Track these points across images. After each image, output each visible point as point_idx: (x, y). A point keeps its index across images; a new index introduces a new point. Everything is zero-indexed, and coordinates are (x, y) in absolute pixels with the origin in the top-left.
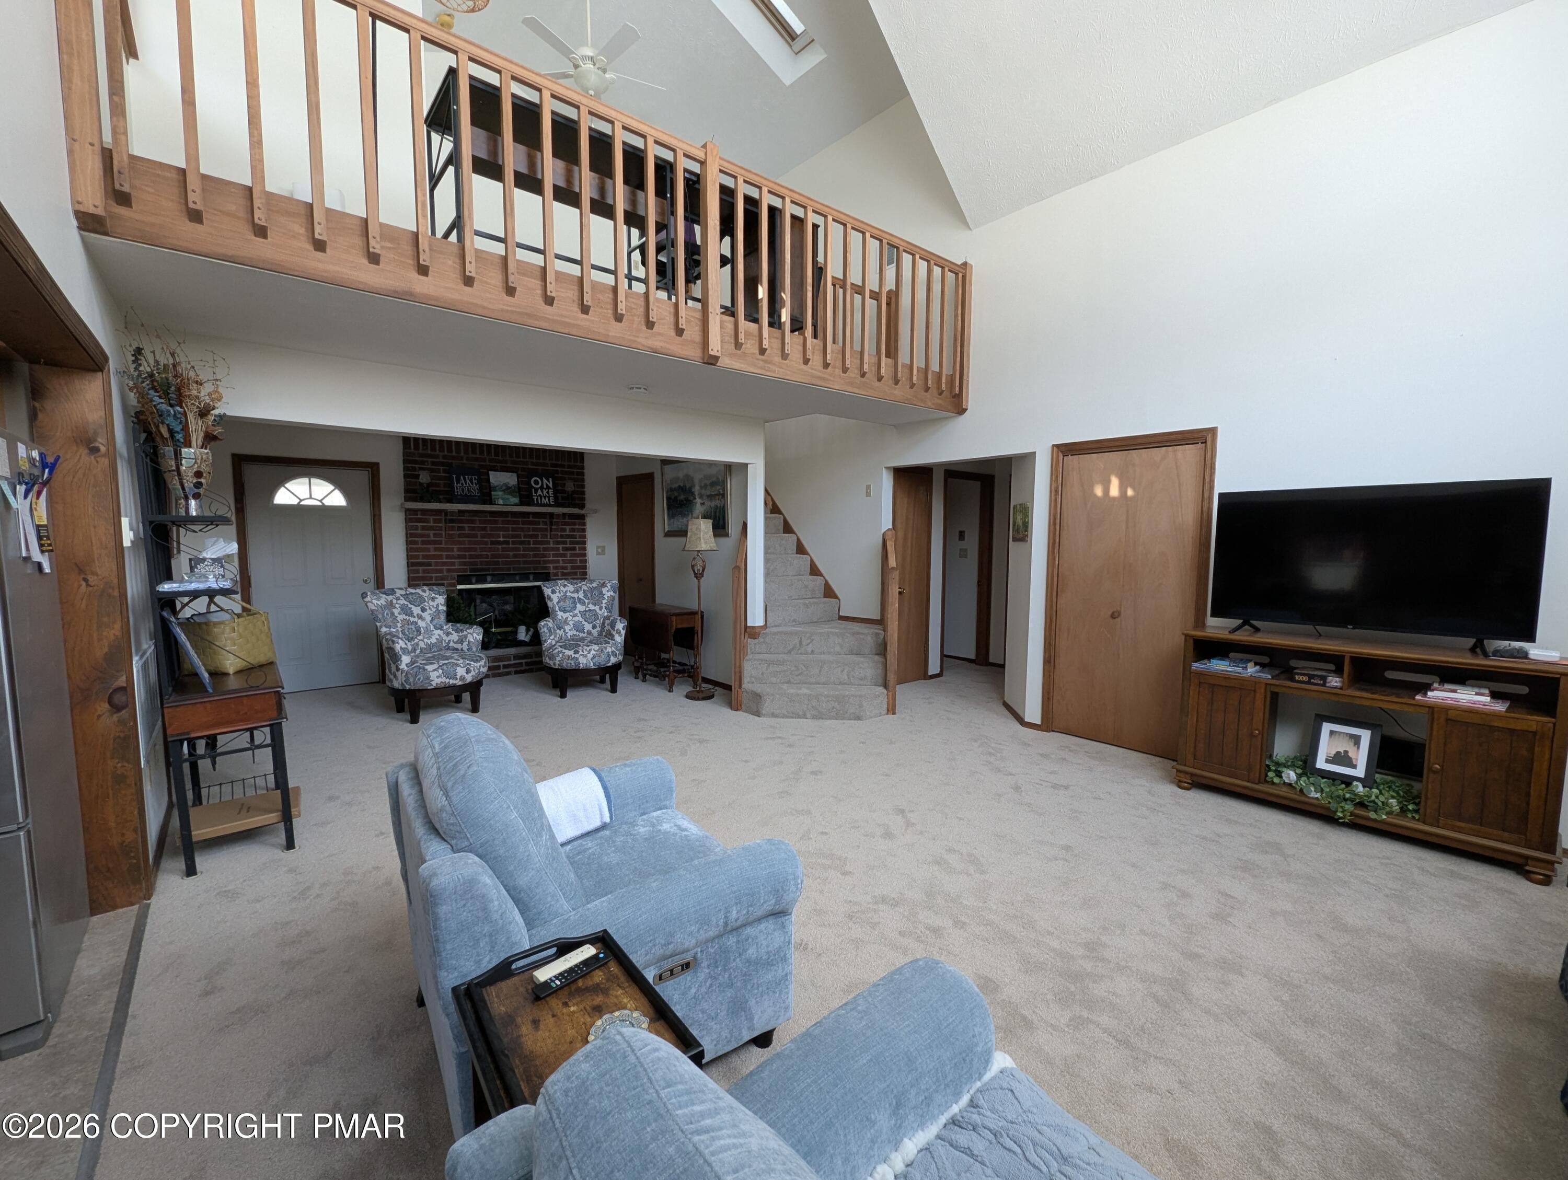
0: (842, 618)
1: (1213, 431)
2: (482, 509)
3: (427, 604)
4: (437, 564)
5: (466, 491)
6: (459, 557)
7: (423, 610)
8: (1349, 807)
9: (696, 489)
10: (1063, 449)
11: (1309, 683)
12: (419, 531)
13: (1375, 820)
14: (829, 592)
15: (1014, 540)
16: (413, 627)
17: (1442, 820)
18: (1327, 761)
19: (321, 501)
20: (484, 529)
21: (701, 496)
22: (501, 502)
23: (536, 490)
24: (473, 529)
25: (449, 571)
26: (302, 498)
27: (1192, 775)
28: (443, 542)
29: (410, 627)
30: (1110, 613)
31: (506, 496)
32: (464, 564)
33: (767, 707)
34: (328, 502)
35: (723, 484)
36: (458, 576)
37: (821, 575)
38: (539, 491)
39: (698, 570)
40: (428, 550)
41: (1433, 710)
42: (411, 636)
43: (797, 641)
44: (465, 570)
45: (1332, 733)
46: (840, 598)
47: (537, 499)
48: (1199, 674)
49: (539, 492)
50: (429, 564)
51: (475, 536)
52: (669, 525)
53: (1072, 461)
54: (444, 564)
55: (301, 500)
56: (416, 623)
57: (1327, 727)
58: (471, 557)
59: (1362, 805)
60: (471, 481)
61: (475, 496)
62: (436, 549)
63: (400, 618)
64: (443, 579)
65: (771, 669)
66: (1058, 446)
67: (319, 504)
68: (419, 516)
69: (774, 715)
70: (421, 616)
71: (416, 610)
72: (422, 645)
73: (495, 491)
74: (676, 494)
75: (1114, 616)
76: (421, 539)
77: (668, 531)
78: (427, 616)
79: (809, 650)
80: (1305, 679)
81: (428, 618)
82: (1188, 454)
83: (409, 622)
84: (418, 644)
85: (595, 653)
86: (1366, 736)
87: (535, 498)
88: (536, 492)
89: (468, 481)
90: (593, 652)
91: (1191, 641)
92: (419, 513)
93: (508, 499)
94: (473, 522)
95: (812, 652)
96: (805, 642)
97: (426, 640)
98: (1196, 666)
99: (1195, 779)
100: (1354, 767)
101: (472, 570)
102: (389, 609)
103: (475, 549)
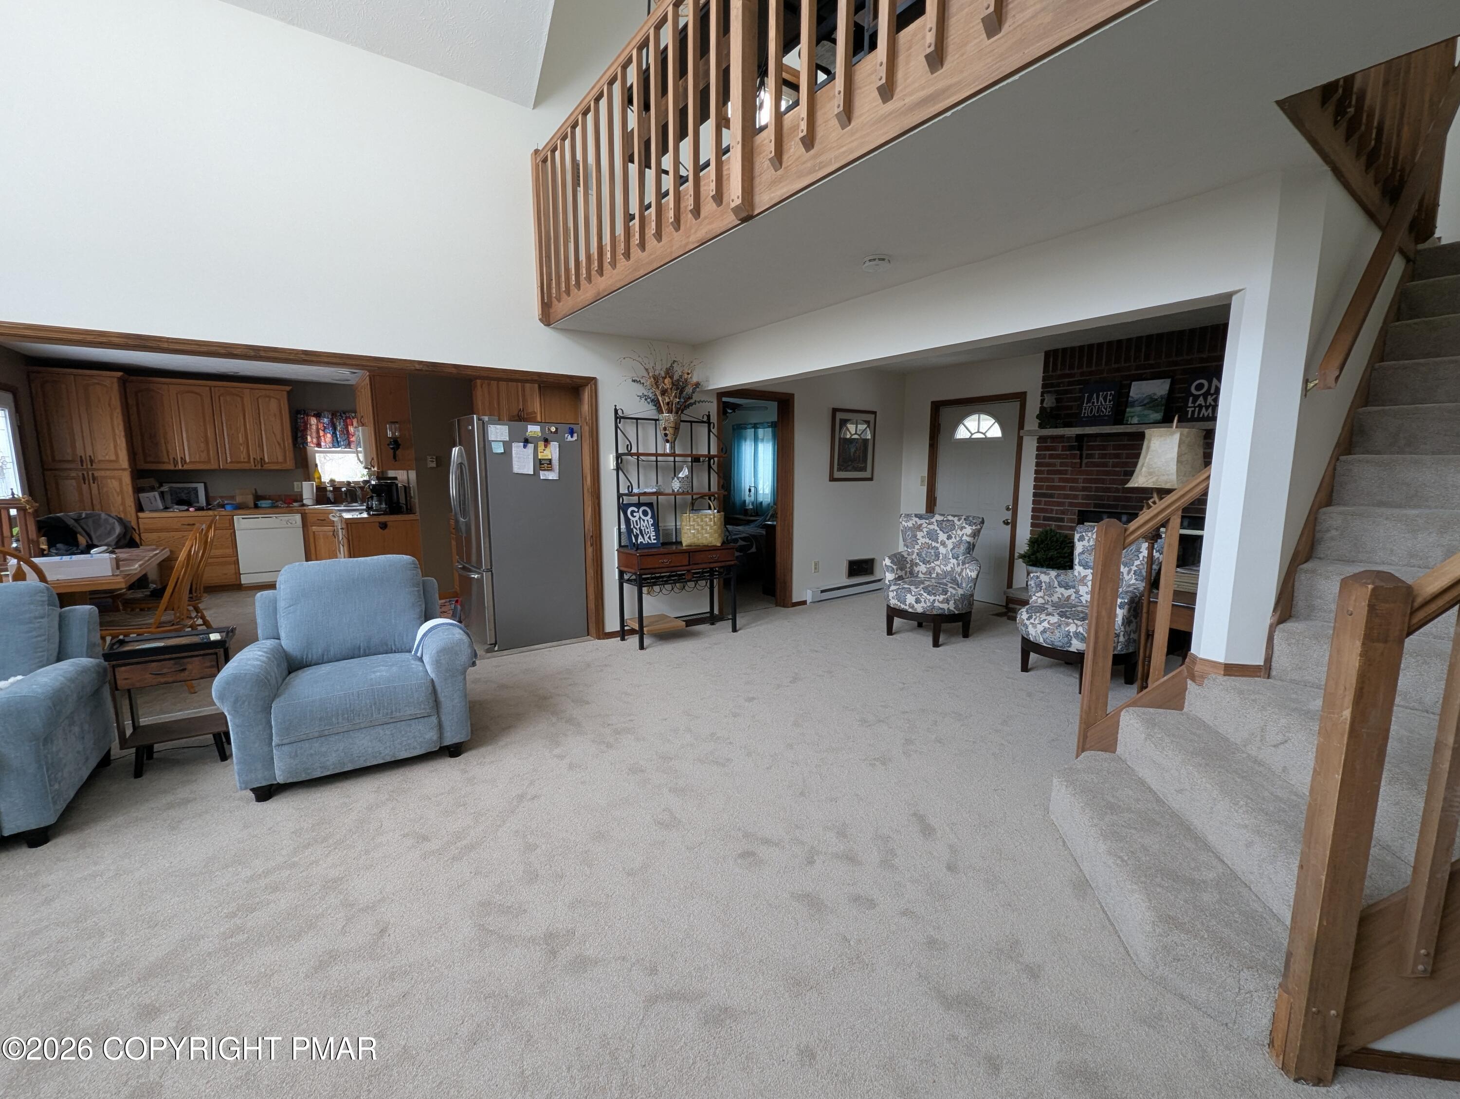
2: (1115, 431)
3: (954, 533)
4: (1059, 496)
5: (1095, 411)
6: (1084, 489)
7: (949, 538)
12: (1047, 460)
16: (932, 551)
19: (984, 434)
20: (1117, 456)
22: (1135, 420)
23: (1196, 398)
24: (1103, 456)
25: (1071, 504)
26: (973, 432)
28: (1069, 472)
29: (930, 550)
31: (1146, 412)
32: (1087, 497)
34: (989, 435)
36: (1079, 511)
38: (1201, 398)
40: (1053, 480)
42: (928, 559)
44: (1088, 505)
47: (1193, 412)
49: (1201, 401)
50: (1051, 496)
51: (1105, 465)
54: (1066, 496)
55: (972, 434)
56: (937, 548)
58: (1097, 489)
60: (1105, 399)
61: (1105, 416)
62: (1061, 480)
63: (921, 541)
64: (1063, 512)
67: (983, 436)
68: (1048, 444)
70: (945, 543)
71: (942, 536)
72: (938, 570)
73: (1133, 406)
76: (1047, 468)
78: (950, 544)
81: (950, 546)
83: (929, 547)
84: (934, 569)
85: (1047, 626)
87: (1190, 410)
88: (1194, 402)
89: (1101, 399)
90: (1045, 624)
92: (1049, 440)
93: (1146, 416)
94: (1104, 448)
97: (942, 566)
101: (1096, 506)
102: (912, 531)
103: (1103, 481)
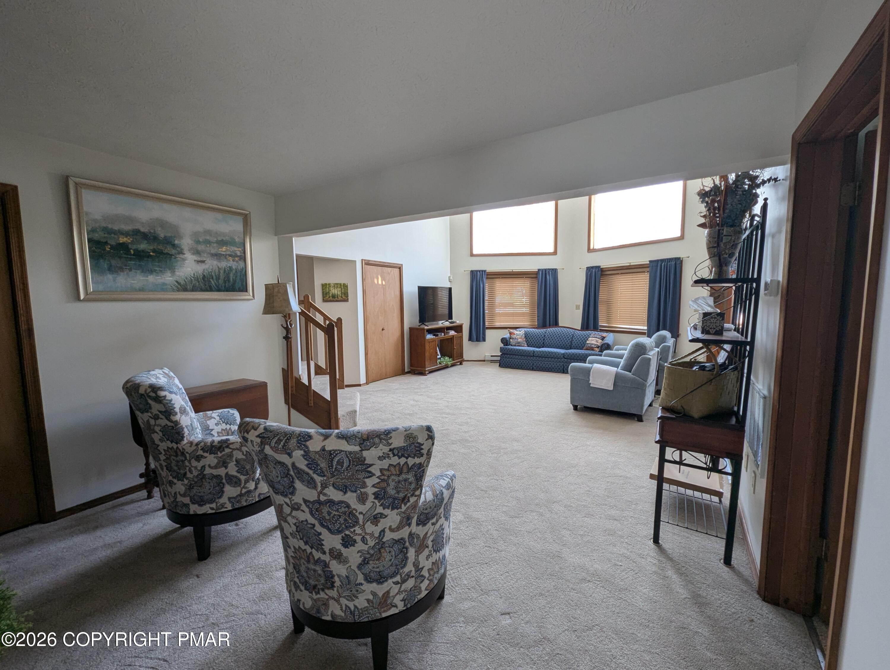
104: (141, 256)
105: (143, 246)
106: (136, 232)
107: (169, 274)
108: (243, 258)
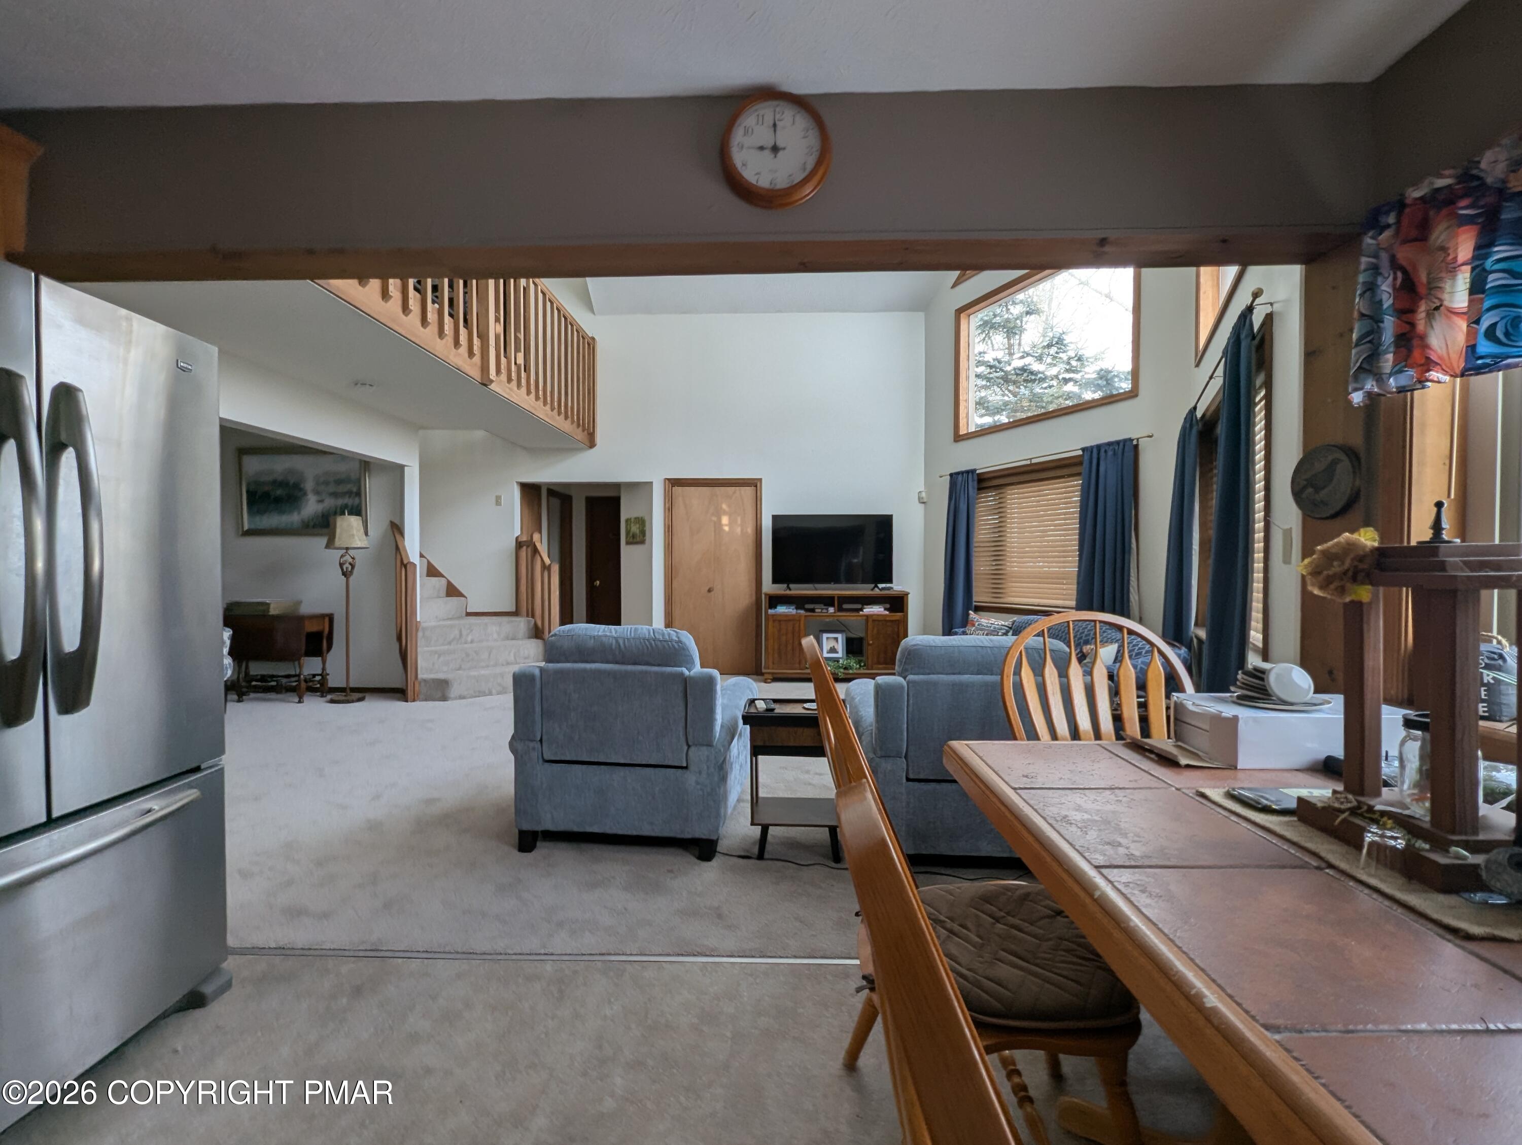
0: (469, 614)
1: (760, 480)
8: (842, 670)
9: (309, 485)
10: (672, 481)
11: (821, 612)
13: (852, 674)
14: (452, 591)
15: (628, 543)
17: (875, 666)
18: (828, 653)
21: (317, 493)
27: (773, 674)
30: (707, 589)
33: (454, 691)
35: (359, 482)
37: (443, 576)
39: (347, 568)
41: (867, 617)
43: (457, 632)
45: (827, 638)
46: (465, 594)
48: (773, 615)
52: (249, 523)
53: (678, 490)
57: (825, 636)
59: (846, 668)
65: (442, 659)
66: (669, 479)
69: (462, 697)
74: (266, 488)
75: (710, 591)
77: (247, 531)
79: (469, 639)
80: (820, 610)
82: (748, 491)
86: (839, 636)
91: (768, 597)
95: (472, 642)
96: (464, 633)
98: (771, 611)
99: (776, 676)
100: (837, 653)
104: (278, 500)
105: (279, 492)
106: (274, 482)
107: (295, 514)
108: (358, 494)
